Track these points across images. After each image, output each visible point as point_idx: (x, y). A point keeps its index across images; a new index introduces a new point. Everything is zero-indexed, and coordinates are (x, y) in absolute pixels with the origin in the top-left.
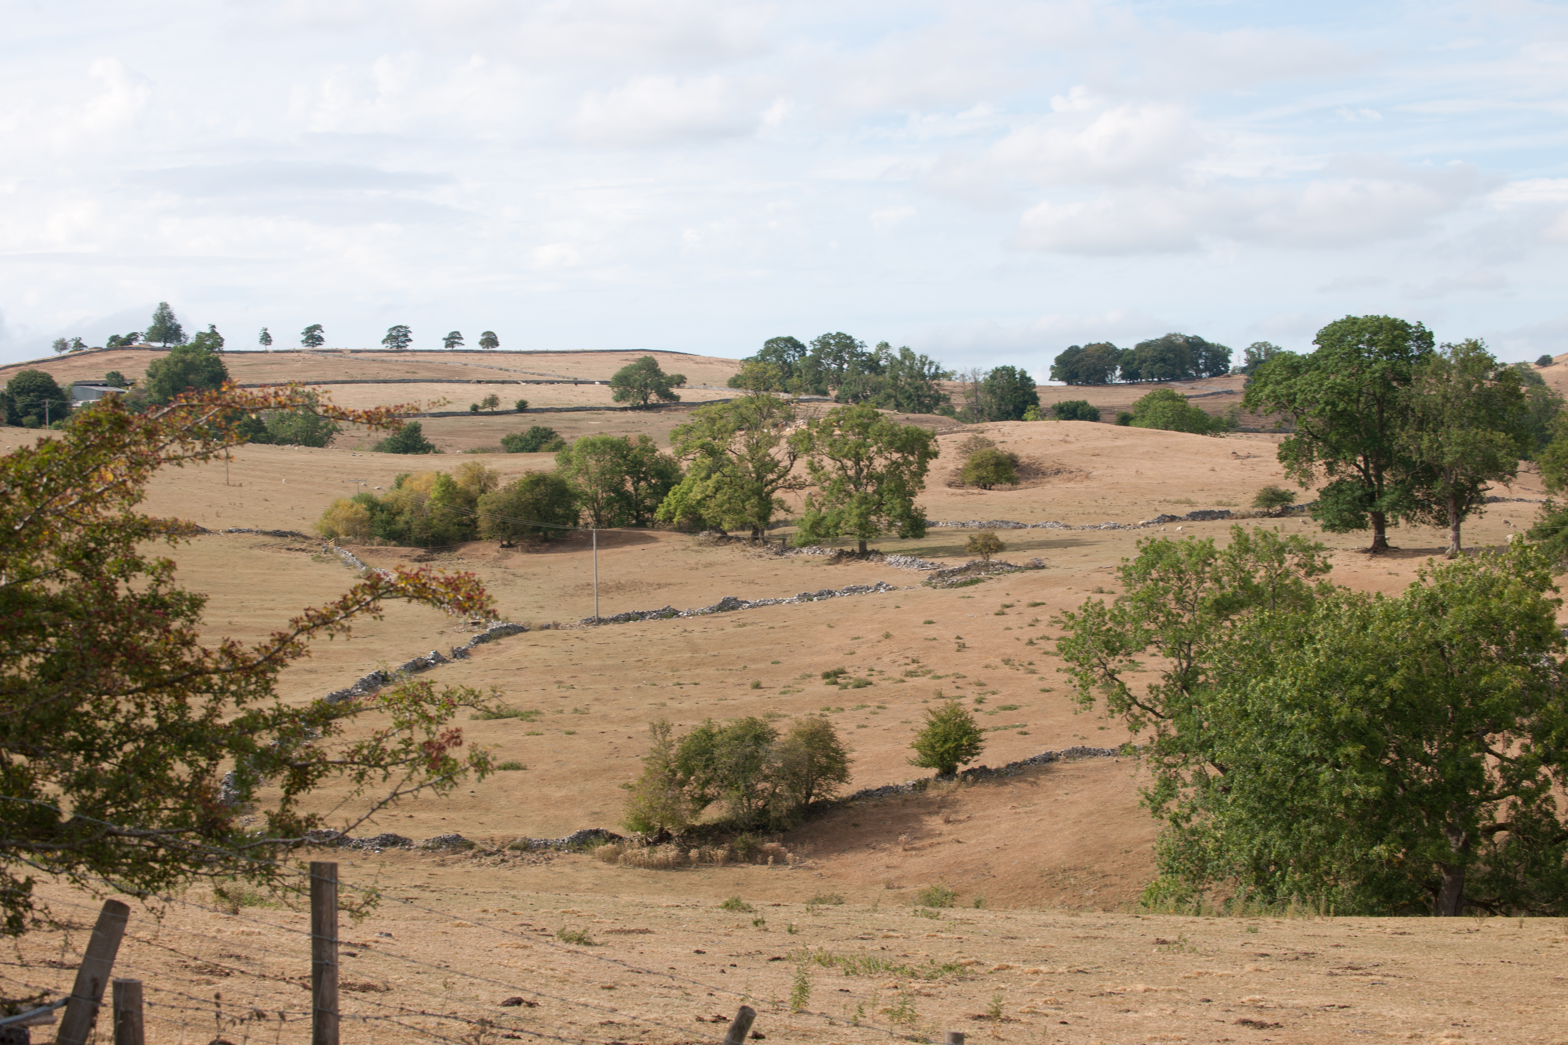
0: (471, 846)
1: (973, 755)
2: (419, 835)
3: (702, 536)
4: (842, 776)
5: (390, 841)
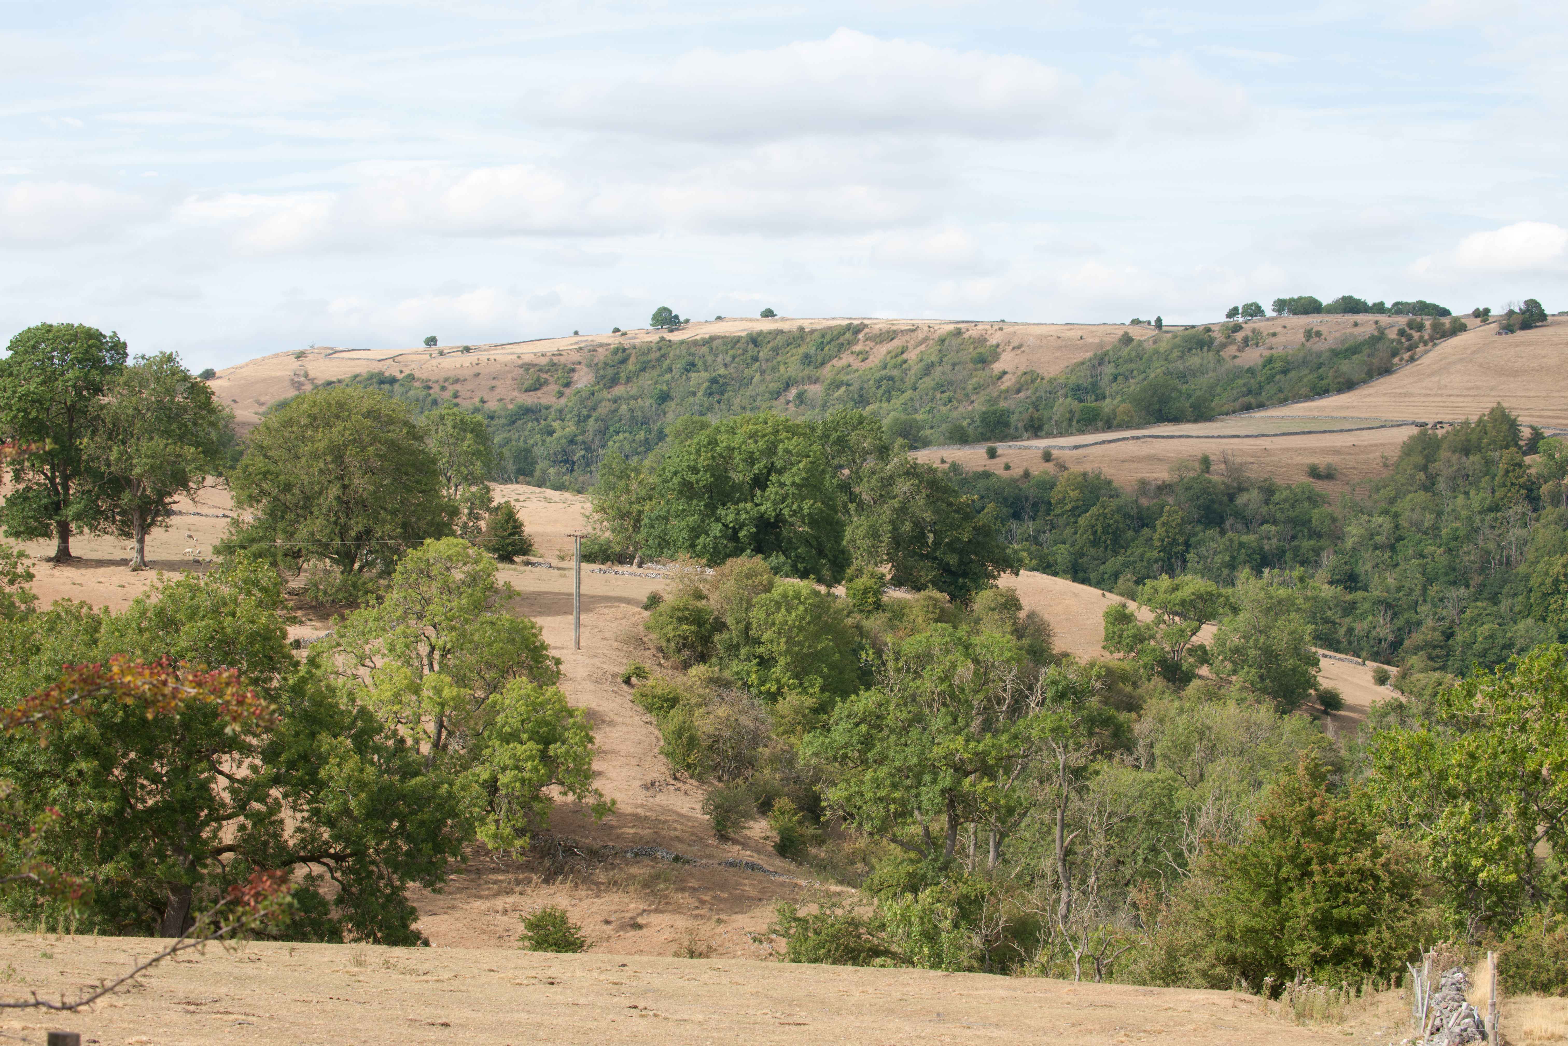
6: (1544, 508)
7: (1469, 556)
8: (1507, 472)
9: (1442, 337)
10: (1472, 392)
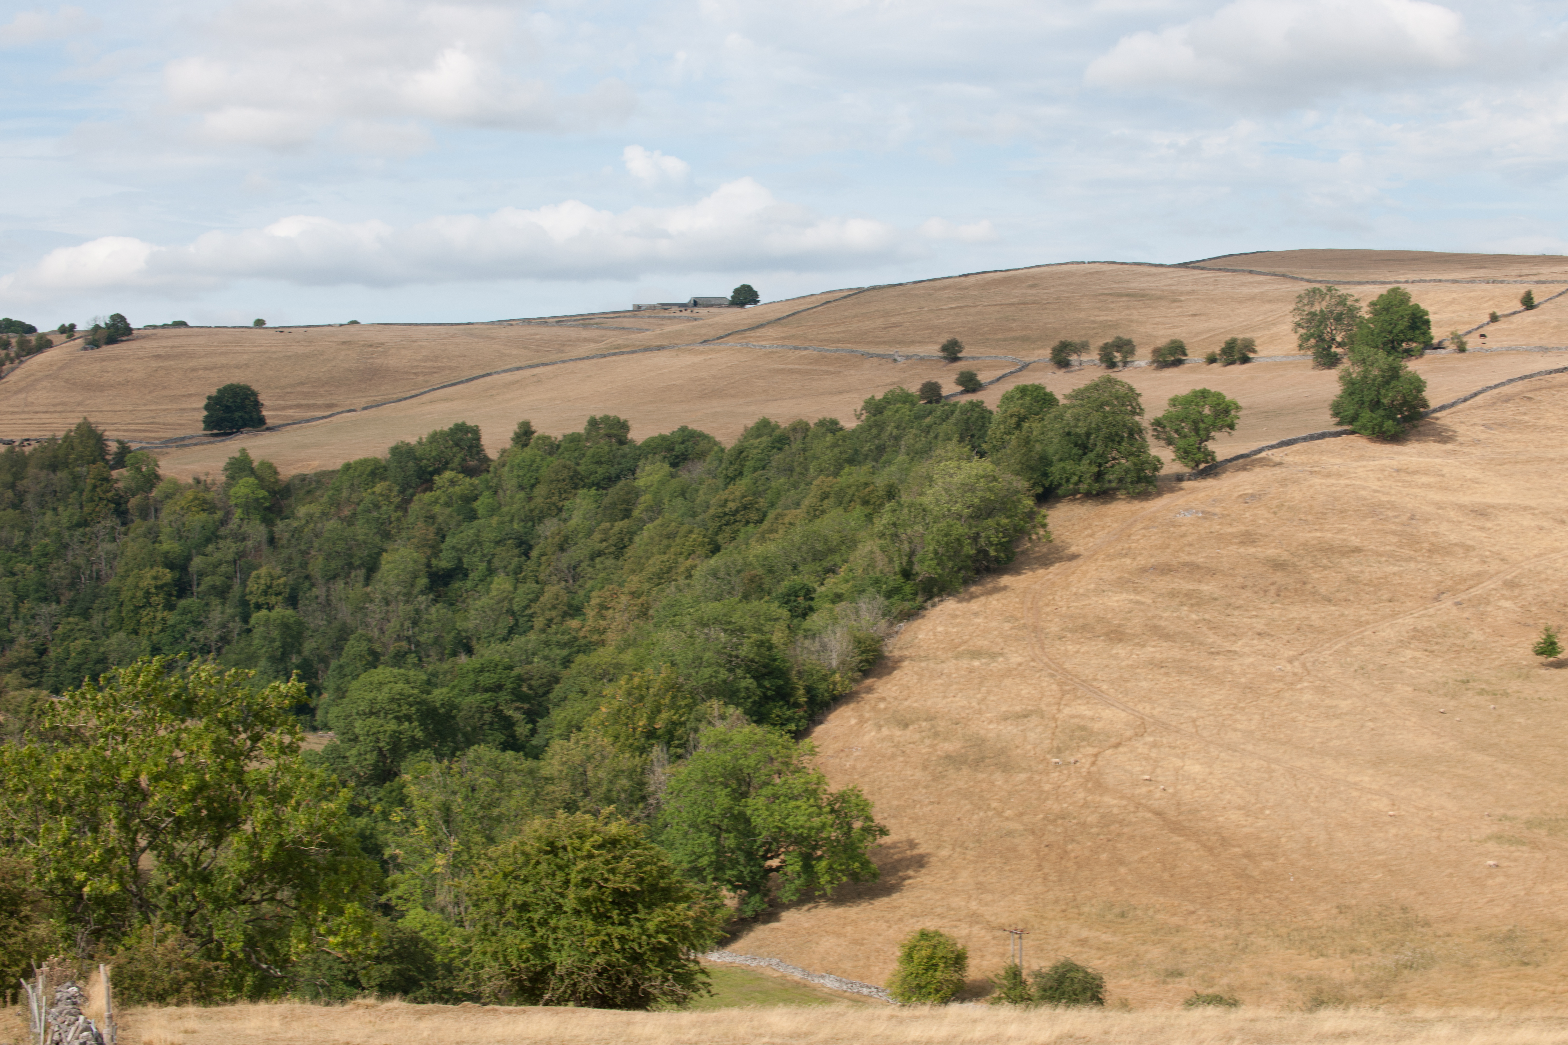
6: (133, 521)
7: (59, 573)
8: (95, 487)
9: (29, 354)
10: (59, 409)
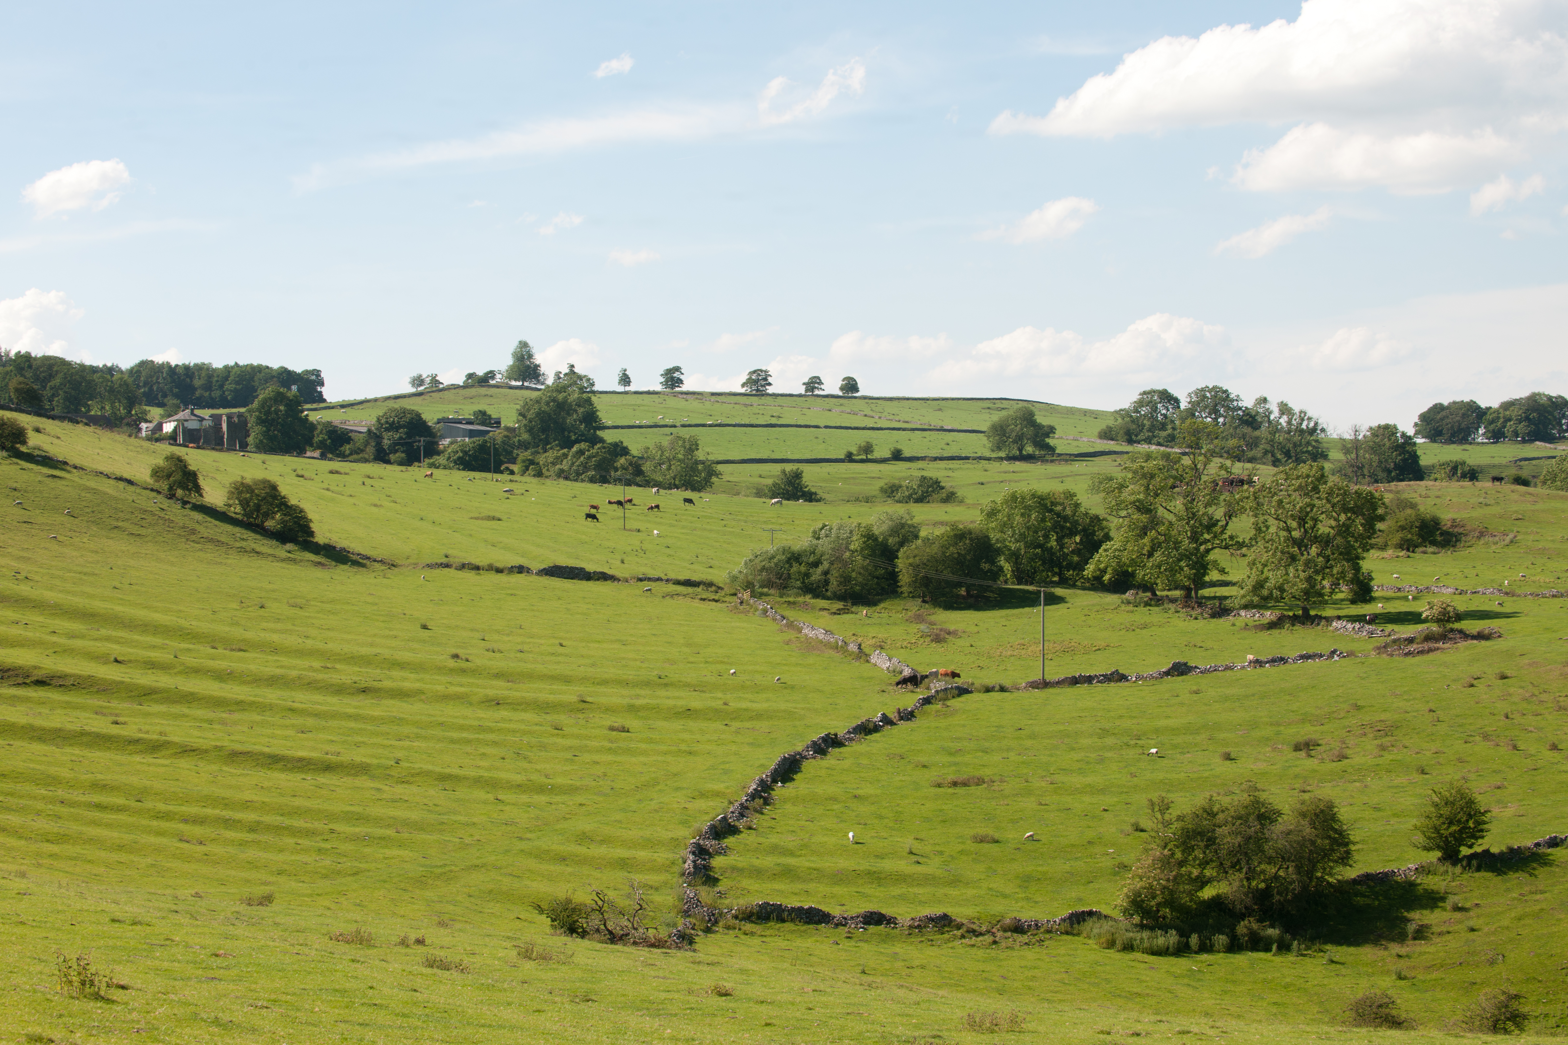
0: (959, 926)
1: (1477, 838)
2: (904, 913)
3: (1129, 595)
4: (1345, 859)
5: (874, 919)
